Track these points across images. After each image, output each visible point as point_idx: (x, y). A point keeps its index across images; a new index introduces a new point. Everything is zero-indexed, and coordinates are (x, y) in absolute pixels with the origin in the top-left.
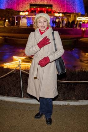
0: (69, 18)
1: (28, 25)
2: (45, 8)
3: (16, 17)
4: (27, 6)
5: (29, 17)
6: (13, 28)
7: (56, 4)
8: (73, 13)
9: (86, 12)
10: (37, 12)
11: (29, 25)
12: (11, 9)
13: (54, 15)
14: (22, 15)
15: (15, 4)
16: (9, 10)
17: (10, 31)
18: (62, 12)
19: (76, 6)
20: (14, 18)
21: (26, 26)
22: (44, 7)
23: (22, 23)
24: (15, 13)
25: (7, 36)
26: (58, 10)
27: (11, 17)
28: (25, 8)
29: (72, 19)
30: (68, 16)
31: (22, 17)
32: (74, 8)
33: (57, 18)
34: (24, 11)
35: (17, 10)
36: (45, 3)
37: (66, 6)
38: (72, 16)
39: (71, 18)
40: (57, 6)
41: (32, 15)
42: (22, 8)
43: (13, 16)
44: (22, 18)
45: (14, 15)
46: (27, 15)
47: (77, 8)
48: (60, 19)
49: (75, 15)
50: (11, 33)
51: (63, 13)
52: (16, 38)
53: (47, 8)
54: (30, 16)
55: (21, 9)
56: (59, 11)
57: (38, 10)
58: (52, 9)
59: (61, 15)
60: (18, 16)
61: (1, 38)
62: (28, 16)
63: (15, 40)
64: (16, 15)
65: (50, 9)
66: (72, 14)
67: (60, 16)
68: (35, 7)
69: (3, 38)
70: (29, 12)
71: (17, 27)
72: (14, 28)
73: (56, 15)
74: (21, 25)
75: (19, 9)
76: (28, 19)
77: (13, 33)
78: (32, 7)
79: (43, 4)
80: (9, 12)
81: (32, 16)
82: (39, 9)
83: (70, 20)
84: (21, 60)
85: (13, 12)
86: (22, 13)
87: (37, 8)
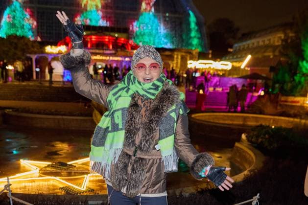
0: (170, 62)
1: (65, 79)
2: (110, 36)
3: (34, 57)
6: (25, 86)
8: (180, 50)
10: (89, 45)
12: (23, 37)
14: (51, 54)
16: (15, 41)
17: (19, 94)
20: (31, 59)
22: (107, 33)
24: (33, 47)
27: (23, 58)
29: (177, 63)
30: (167, 56)
31: (50, 58)
34: (55, 44)
35: (39, 40)
38: (177, 58)
39: (175, 62)
43: (28, 55)
45: (31, 53)
49: (184, 54)
50: (19, 99)
52: (32, 113)
53: (116, 35)
55: (50, 38)
57: (91, 41)
60: (41, 55)
64: (35, 53)
65: (123, 39)
66: (176, 53)
68: (85, 33)
70: (70, 45)
71: (37, 83)
72: (28, 88)
74: (47, 78)
77: (25, 99)
80: (16, 44)
82: (93, 39)
84: (39, 169)
85: (26, 44)
86: (51, 48)
87: (90, 37)
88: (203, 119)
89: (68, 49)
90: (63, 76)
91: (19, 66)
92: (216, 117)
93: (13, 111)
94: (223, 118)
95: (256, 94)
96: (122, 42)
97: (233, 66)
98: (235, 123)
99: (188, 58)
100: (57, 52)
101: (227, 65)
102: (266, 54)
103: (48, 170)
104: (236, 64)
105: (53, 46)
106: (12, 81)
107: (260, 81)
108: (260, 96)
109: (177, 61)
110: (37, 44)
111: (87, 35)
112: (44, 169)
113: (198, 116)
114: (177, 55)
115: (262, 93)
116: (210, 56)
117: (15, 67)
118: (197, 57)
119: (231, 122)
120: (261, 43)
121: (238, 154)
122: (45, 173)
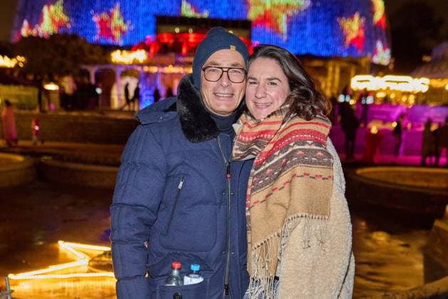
0: (321, 79)
4: (147, 25)
5: (148, 74)
6: (76, 118)
8: (336, 58)
10: (184, 50)
14: (120, 65)
16: (63, 43)
20: (87, 74)
23: (119, 99)
24: (92, 52)
25: (47, 154)
27: (76, 71)
28: (138, 31)
29: (333, 81)
30: (317, 68)
31: (119, 71)
34: (129, 48)
35: (103, 42)
36: (223, 12)
37: (308, 25)
38: (334, 72)
39: (330, 78)
41: (163, 65)
43: (84, 67)
44: (118, 74)
45: (87, 63)
46: (142, 65)
49: (344, 65)
50: (65, 140)
52: (85, 162)
54: (154, 69)
57: (188, 43)
58: (250, 38)
60: (104, 67)
61: (19, 163)
62: (146, 69)
63: (80, 171)
64: (95, 63)
66: (331, 63)
69: (30, 161)
70: (152, 50)
71: (97, 115)
72: (80, 120)
74: (115, 104)
75: (111, 36)
76: (147, 80)
77: (74, 140)
78: (164, 29)
80: (64, 48)
81: (161, 70)
82: (191, 40)
83: (323, 86)
84: (88, 259)
85: (80, 48)
86: (121, 54)
87: (185, 35)
89: (149, 57)
91: (68, 84)
92: (400, 175)
93: (53, 159)
94: (414, 176)
97: (430, 87)
98: (434, 185)
99: (353, 72)
100: (131, 62)
101: (423, 84)
103: (103, 261)
104: (437, 83)
105: (125, 52)
106: (55, 110)
109: (334, 77)
110: (98, 48)
111: (181, 33)
112: (98, 259)
113: (369, 173)
114: (334, 67)
116: (391, 68)
117: (60, 86)
118: (368, 69)
119: (425, 184)
121: (439, 240)
122: (98, 265)
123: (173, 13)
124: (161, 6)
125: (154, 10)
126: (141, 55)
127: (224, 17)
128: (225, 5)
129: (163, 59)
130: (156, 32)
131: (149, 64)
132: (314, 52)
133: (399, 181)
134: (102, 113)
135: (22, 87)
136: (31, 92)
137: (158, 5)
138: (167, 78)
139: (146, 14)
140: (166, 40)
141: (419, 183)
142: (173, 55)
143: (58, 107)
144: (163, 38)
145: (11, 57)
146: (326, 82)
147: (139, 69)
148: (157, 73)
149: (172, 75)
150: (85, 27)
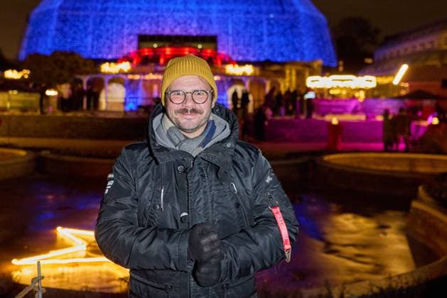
0: (280, 80)
1: (128, 108)
2: (189, 47)
3: (85, 79)
4: (130, 43)
5: (132, 81)
6: (69, 117)
7: (230, 32)
8: (293, 63)
9: (339, 59)
10: (162, 61)
11: (131, 106)
12: (72, 53)
13: (225, 69)
14: (108, 74)
15: (86, 36)
16: (62, 58)
17: (63, 129)
18: (253, 59)
19: (304, 38)
20: (81, 82)
21: (120, 112)
22: (187, 44)
23: (107, 102)
24: (85, 64)
25: (46, 149)
26: (239, 54)
27: (71, 79)
28: (122, 47)
29: (290, 82)
30: (276, 72)
31: (106, 79)
32: (297, 44)
33: (234, 80)
34: (116, 61)
35: (94, 56)
36: (193, 30)
37: (265, 38)
38: (291, 74)
39: (287, 79)
40: (234, 40)
41: (144, 73)
42: (110, 48)
43: (78, 77)
44: (106, 82)
45: (82, 73)
46: (126, 74)
47: (305, 45)
48: (247, 83)
49: (300, 68)
50: (61, 136)
51: (254, 64)
53: (200, 46)
54: (137, 77)
55: (108, 54)
56: (240, 58)
57: (165, 55)
58: (216, 49)
59: (249, 70)
60: (95, 76)
62: (130, 77)
64: (87, 73)
65: (209, 51)
66: (288, 67)
67: (244, 75)
68: (155, 46)
69: (32, 155)
70: (135, 62)
71: (89, 115)
73: (232, 69)
74: (103, 106)
75: (100, 52)
76: (131, 86)
77: (71, 137)
78: (145, 45)
79: (184, 34)
80: (63, 62)
81: (142, 77)
82: (168, 53)
83: (282, 85)
84: (85, 244)
85: (76, 62)
86: (109, 65)
87: (163, 49)
88: (342, 162)
89: (132, 68)
90: (125, 104)
93: (52, 153)
95: (425, 124)
96: (208, 55)
98: (396, 168)
99: (307, 73)
100: (117, 72)
101: (371, 81)
102: (430, 63)
105: (112, 64)
106: (53, 112)
107: (427, 103)
108: (431, 126)
109: (291, 79)
110: (90, 61)
111: (158, 48)
113: (334, 159)
114: (291, 70)
115: (435, 121)
116: (341, 69)
117: (59, 93)
118: (320, 70)
119: (388, 168)
120: (419, 48)
123: (152, 33)
124: (142, 28)
125: (136, 31)
126: (126, 66)
127: (194, 34)
128: (194, 25)
129: (144, 68)
130: (139, 48)
131: (132, 73)
132: (271, 59)
133: (364, 165)
134: (92, 113)
135: (27, 94)
136: (35, 98)
137: (139, 28)
138: (148, 84)
139: (129, 34)
140: (147, 54)
141: (382, 168)
142: (153, 65)
143: (56, 110)
144: (144, 52)
145: (19, 70)
146: (285, 83)
147: (124, 77)
148: (139, 80)
149: (152, 81)
150: (80, 46)
